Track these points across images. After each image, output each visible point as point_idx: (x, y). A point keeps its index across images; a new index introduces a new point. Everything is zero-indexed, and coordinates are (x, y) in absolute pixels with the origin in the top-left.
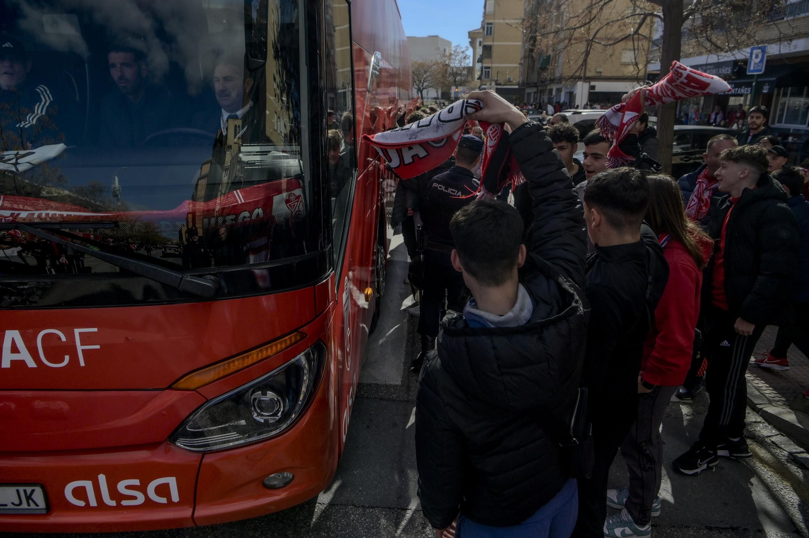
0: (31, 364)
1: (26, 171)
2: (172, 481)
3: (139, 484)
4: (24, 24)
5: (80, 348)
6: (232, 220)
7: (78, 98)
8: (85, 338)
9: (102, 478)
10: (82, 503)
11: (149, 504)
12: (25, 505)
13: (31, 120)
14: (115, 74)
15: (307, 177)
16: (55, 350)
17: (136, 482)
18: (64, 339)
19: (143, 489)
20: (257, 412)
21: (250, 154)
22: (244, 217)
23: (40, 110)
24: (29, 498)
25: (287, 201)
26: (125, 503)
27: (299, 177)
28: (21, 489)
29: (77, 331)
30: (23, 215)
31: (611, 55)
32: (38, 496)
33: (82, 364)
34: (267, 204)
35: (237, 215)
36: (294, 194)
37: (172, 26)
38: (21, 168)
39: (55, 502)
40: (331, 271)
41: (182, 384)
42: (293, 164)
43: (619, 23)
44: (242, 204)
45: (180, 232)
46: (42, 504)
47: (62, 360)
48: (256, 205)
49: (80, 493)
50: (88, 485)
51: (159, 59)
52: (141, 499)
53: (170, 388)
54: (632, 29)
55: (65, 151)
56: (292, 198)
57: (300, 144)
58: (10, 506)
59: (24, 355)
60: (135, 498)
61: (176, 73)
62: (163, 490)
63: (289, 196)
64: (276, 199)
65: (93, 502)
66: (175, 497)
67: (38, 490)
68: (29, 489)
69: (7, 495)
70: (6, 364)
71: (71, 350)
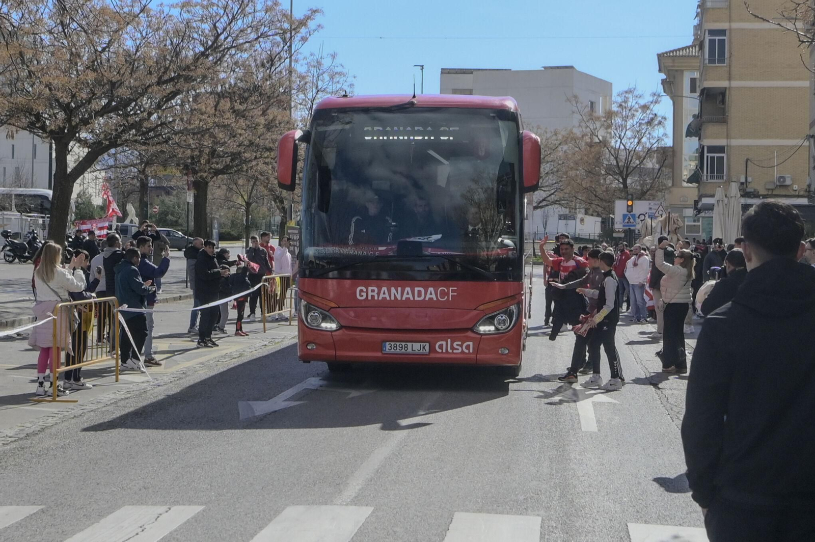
0: (435, 299)
2: (471, 344)
5: (451, 294)
8: (453, 291)
9: (449, 341)
10: (440, 351)
11: (463, 352)
12: (421, 351)
16: (443, 294)
17: (460, 343)
18: (446, 291)
19: (461, 346)
20: (498, 324)
24: (424, 348)
26: (455, 351)
28: (422, 344)
29: (451, 289)
32: (427, 348)
33: (451, 299)
38: (431, 241)
39: (432, 349)
41: (479, 308)
46: (428, 350)
47: (445, 298)
49: (441, 347)
50: (444, 343)
52: (460, 351)
53: (475, 309)
58: (417, 351)
59: (434, 296)
60: (458, 349)
62: (468, 347)
65: (444, 351)
66: (471, 351)
67: (428, 344)
68: (424, 344)
69: (417, 346)
70: (427, 299)
71: (448, 294)
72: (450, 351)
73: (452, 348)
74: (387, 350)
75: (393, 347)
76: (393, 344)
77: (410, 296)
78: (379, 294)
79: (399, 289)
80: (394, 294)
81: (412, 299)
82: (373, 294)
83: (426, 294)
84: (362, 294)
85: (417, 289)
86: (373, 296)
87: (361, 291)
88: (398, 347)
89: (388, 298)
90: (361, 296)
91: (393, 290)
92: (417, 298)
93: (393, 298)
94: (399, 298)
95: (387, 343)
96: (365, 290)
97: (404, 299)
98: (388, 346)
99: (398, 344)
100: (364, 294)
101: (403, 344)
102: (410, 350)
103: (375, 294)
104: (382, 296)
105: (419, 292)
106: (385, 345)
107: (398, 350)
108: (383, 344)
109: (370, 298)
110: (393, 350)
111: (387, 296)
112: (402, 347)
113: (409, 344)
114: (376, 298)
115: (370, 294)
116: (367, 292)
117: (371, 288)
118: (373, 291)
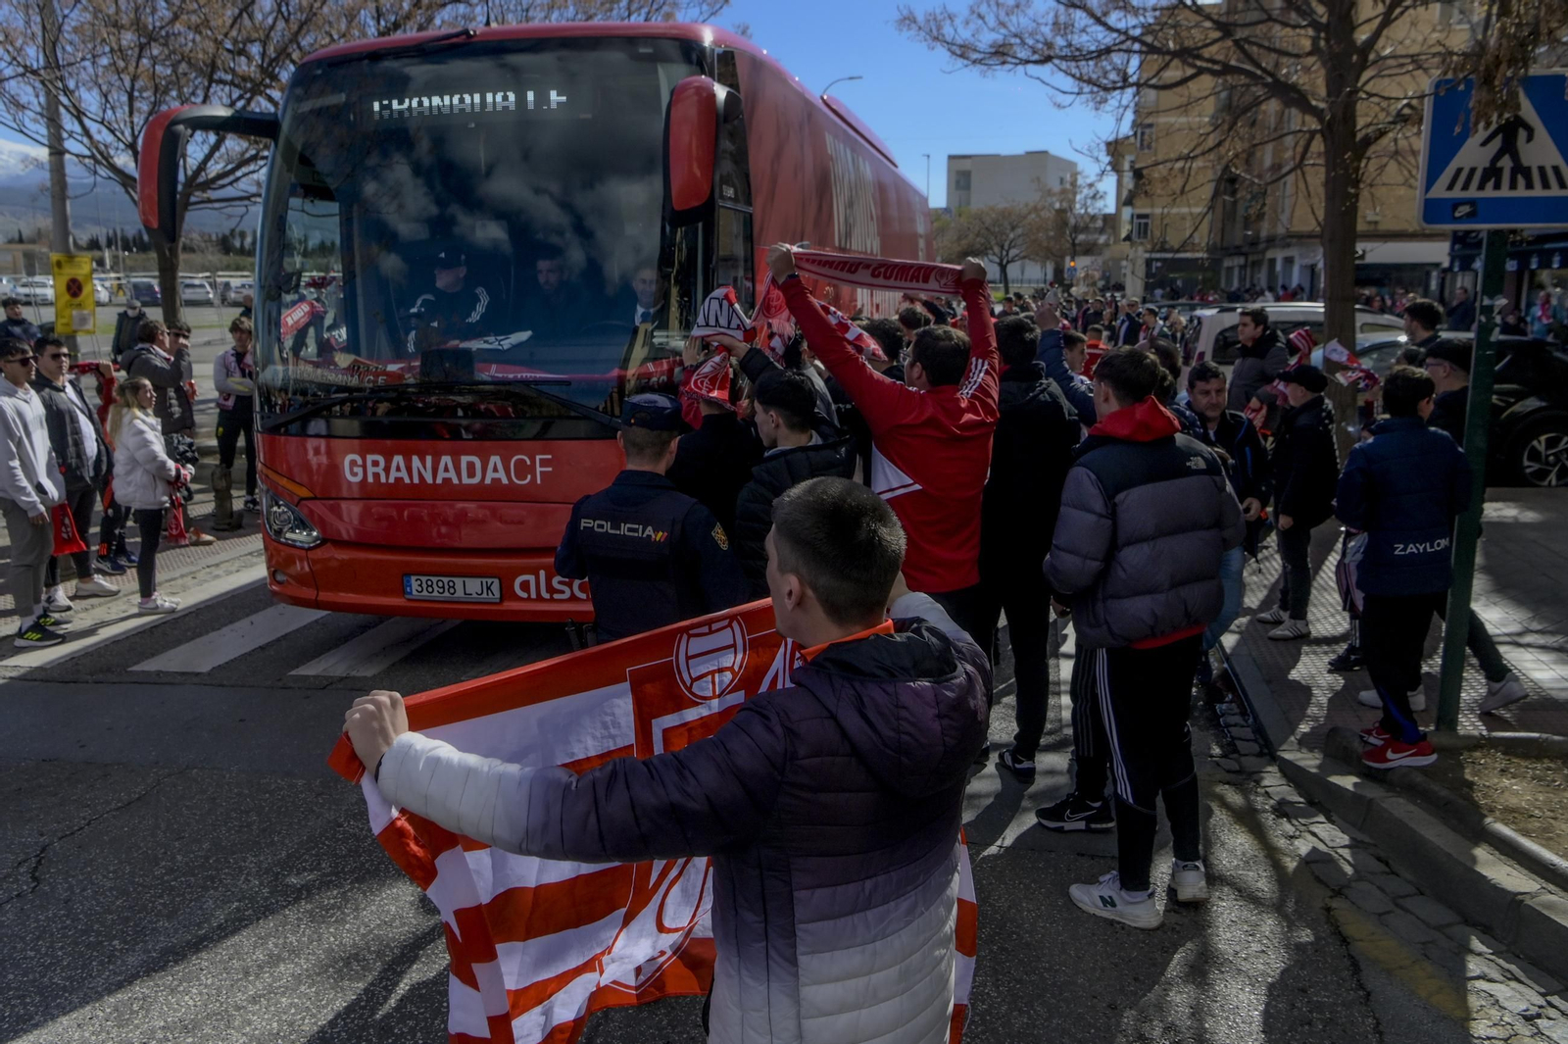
0: (505, 481)
1: (508, 350)
3: (567, 581)
5: (539, 469)
8: (544, 463)
9: (542, 573)
10: (525, 595)
11: (573, 598)
12: (485, 595)
13: (475, 317)
14: (542, 279)
16: (522, 470)
17: (566, 579)
18: (529, 463)
19: (570, 585)
21: (659, 337)
23: (480, 308)
24: (488, 588)
26: (556, 596)
28: (484, 580)
29: (538, 457)
30: (519, 376)
32: (496, 587)
33: (539, 482)
37: (590, 222)
38: (505, 347)
39: (507, 593)
44: (653, 373)
46: (497, 595)
47: (526, 478)
48: (662, 374)
49: (525, 586)
50: (531, 578)
51: (576, 256)
58: (475, 595)
59: (501, 475)
60: (563, 592)
61: (594, 270)
62: (584, 588)
65: (534, 595)
67: (496, 581)
68: (490, 581)
69: (474, 586)
70: (488, 481)
71: (533, 471)
72: (546, 596)
73: (551, 589)
74: (414, 592)
75: (425, 586)
76: (424, 579)
77: (452, 474)
78: (387, 470)
79: (429, 459)
80: (425, 468)
81: (455, 481)
82: (376, 470)
83: (484, 470)
84: (356, 469)
85: (464, 459)
86: (376, 476)
87: (353, 463)
88: (435, 586)
89: (407, 481)
90: (355, 474)
91: (416, 460)
92: (466, 480)
93: (416, 480)
94: (429, 480)
95: (413, 578)
96: (360, 462)
97: (439, 481)
98: (415, 585)
99: (434, 579)
100: (359, 470)
101: (446, 580)
102: (460, 593)
103: (380, 470)
104: (393, 474)
105: (471, 466)
106: (409, 581)
107: (435, 594)
108: (405, 579)
109: (370, 479)
110: (425, 593)
111: (404, 474)
112: (443, 587)
113: (459, 581)
114: (383, 480)
115: (371, 470)
116: (364, 466)
117: (370, 458)
118: (376, 464)
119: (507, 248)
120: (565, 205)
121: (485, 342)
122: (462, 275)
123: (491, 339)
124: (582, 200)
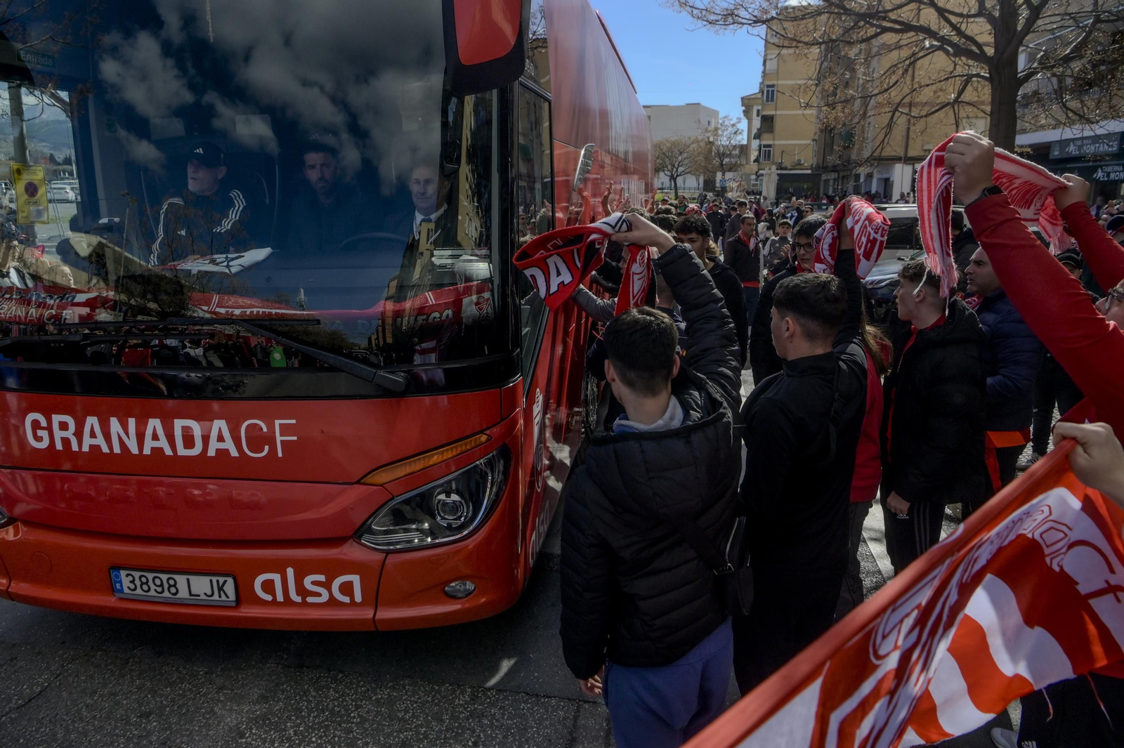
0: (234, 453)
1: (237, 273)
2: (355, 579)
3: (324, 580)
4: (217, 123)
5: (279, 439)
6: (423, 320)
7: (267, 201)
9: (290, 572)
10: (269, 598)
11: (332, 602)
12: (216, 597)
13: (226, 225)
15: (497, 281)
16: (257, 439)
17: (322, 578)
18: (265, 429)
19: (327, 585)
20: (440, 516)
21: (442, 257)
22: (435, 318)
23: (234, 215)
24: (221, 589)
25: (477, 304)
26: (310, 599)
27: (490, 280)
28: (214, 579)
29: (277, 422)
31: (922, 133)
32: (230, 587)
33: (280, 455)
34: (457, 305)
35: (429, 315)
36: (483, 297)
37: (366, 121)
38: (234, 270)
39: (244, 595)
40: (519, 377)
41: (368, 479)
42: (481, 268)
43: (934, 87)
44: (433, 305)
45: (370, 339)
46: (232, 597)
47: (262, 451)
48: (447, 306)
49: (268, 586)
50: (277, 578)
51: (351, 156)
52: (325, 597)
53: (358, 482)
54: (953, 95)
55: (271, 255)
56: (481, 300)
57: (490, 249)
58: (203, 597)
59: (229, 445)
60: (319, 595)
61: (369, 171)
62: (347, 588)
63: (478, 298)
64: (466, 301)
65: (280, 598)
66: (358, 598)
67: (230, 581)
68: (222, 580)
69: (201, 585)
70: (211, 452)
71: (271, 440)
72: (298, 599)
73: (302, 591)
74: (126, 590)
75: (138, 582)
76: (137, 574)
77: (163, 443)
78: (79, 434)
79: (132, 422)
80: (127, 434)
81: (168, 452)
82: (65, 434)
83: (206, 439)
84: (40, 433)
85: (179, 424)
86: (66, 441)
87: (36, 425)
88: (151, 583)
89: (105, 449)
90: (39, 439)
91: (115, 424)
92: (182, 451)
93: (117, 450)
94: (134, 449)
95: (123, 573)
96: (44, 423)
97: (147, 451)
98: (126, 582)
99: (150, 576)
100: (43, 434)
101: (164, 577)
102: (183, 593)
103: (69, 434)
104: (87, 441)
105: (189, 434)
106: (118, 576)
107: (152, 593)
108: (113, 574)
109: (59, 446)
110: (139, 591)
111: (100, 441)
112: (162, 585)
113: (181, 580)
114: (75, 447)
115: (58, 434)
116: (49, 429)
117: (57, 419)
118: (64, 426)
119: (273, 147)
120: (340, 101)
121: (213, 262)
122: (220, 177)
123: (220, 257)
124: (358, 97)
